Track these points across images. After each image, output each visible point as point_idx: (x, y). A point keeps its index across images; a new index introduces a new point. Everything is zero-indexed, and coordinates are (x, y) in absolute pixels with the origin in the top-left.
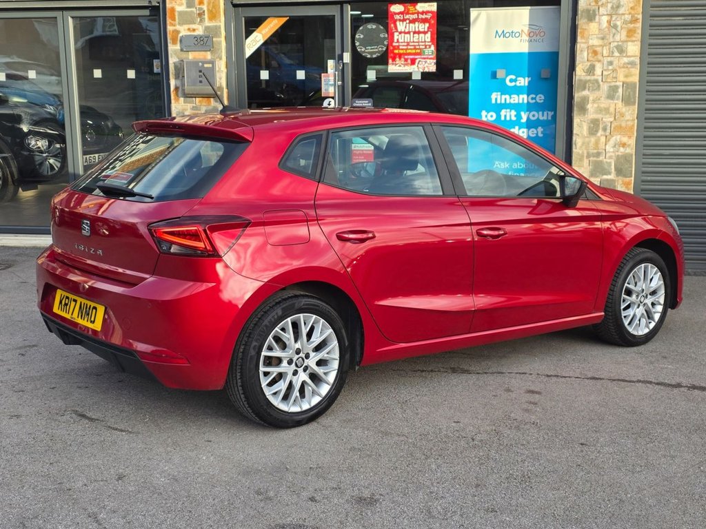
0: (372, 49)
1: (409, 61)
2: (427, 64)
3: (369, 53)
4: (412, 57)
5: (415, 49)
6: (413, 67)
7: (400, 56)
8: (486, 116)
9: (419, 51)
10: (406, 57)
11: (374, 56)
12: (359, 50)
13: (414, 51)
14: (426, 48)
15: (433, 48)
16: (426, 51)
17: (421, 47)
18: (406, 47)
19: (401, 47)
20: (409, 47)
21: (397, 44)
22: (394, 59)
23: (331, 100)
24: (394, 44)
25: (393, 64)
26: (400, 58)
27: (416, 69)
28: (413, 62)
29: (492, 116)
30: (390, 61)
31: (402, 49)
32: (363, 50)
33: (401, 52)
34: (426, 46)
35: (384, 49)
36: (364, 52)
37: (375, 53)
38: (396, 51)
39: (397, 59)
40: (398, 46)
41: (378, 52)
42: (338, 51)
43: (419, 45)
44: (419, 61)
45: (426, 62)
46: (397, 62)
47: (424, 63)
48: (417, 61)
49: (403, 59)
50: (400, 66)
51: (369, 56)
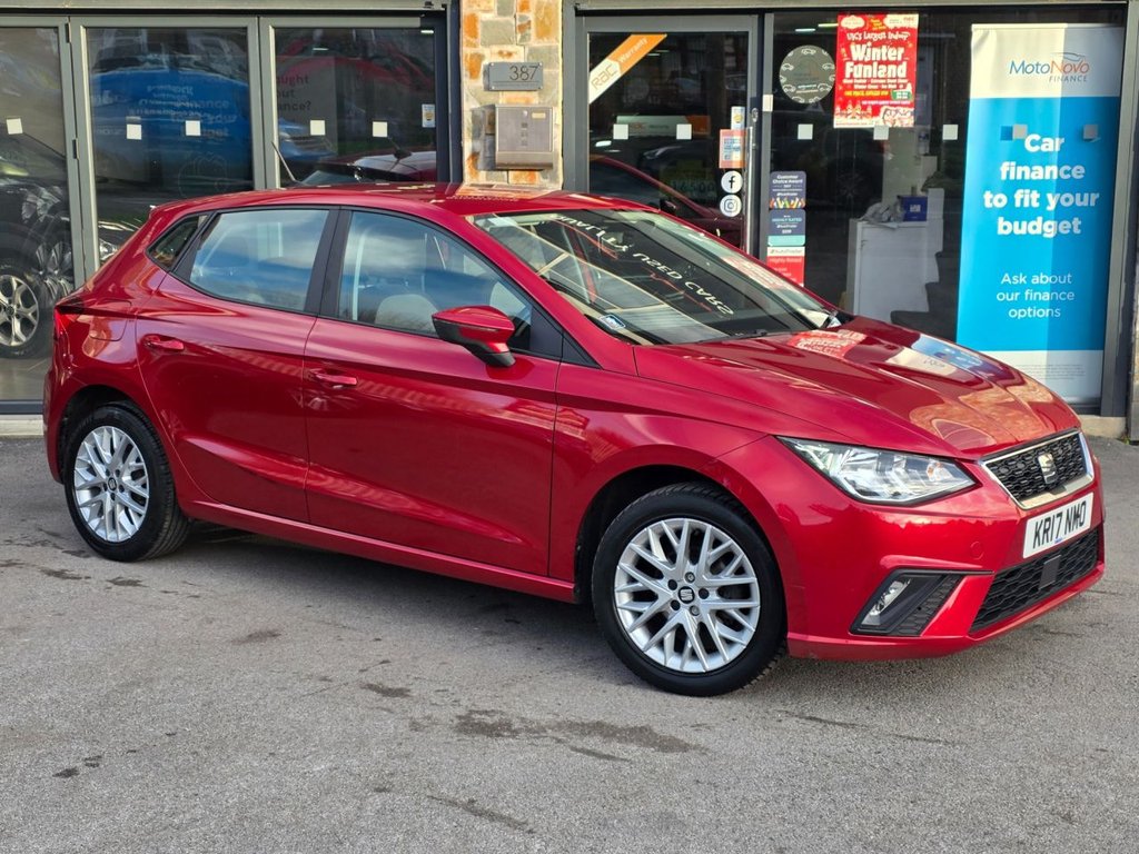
0: (807, 89)
1: (869, 110)
2: (898, 115)
3: (802, 95)
4: (873, 103)
5: (880, 89)
6: (875, 119)
7: (855, 101)
8: (991, 201)
9: (886, 93)
10: (864, 103)
11: (811, 101)
12: (785, 90)
13: (877, 94)
14: (898, 88)
15: (909, 88)
16: (898, 93)
17: (890, 86)
18: (864, 87)
19: (856, 87)
20: (870, 87)
21: (851, 81)
22: (844, 106)
23: (735, 173)
24: (845, 81)
25: (841, 114)
26: (854, 105)
27: (881, 123)
28: (876, 111)
29: (1000, 201)
30: (838, 109)
31: (858, 90)
32: (793, 90)
33: (857, 94)
34: (898, 85)
35: (829, 90)
36: (794, 94)
37: (812, 95)
38: (848, 93)
39: (850, 106)
40: (852, 85)
41: (818, 94)
42: (751, 93)
43: (886, 84)
44: (887, 110)
45: (897, 111)
46: (849, 111)
47: (893, 113)
48: (883, 110)
49: (859, 106)
50: (854, 117)
51: (802, 101)
